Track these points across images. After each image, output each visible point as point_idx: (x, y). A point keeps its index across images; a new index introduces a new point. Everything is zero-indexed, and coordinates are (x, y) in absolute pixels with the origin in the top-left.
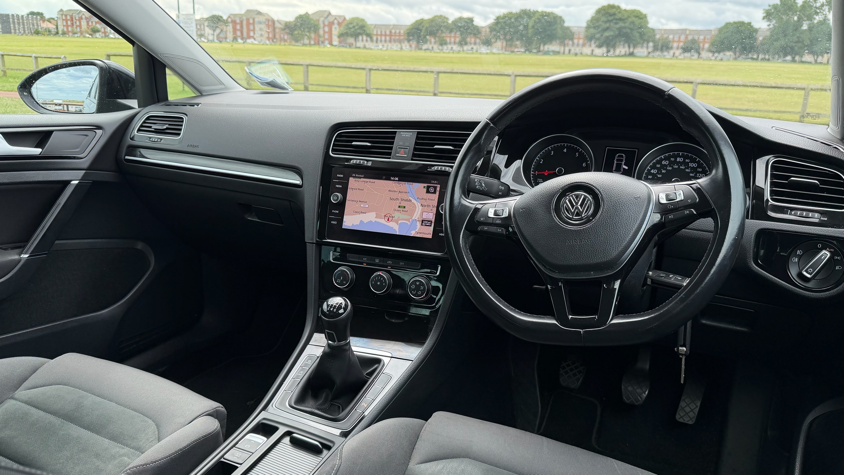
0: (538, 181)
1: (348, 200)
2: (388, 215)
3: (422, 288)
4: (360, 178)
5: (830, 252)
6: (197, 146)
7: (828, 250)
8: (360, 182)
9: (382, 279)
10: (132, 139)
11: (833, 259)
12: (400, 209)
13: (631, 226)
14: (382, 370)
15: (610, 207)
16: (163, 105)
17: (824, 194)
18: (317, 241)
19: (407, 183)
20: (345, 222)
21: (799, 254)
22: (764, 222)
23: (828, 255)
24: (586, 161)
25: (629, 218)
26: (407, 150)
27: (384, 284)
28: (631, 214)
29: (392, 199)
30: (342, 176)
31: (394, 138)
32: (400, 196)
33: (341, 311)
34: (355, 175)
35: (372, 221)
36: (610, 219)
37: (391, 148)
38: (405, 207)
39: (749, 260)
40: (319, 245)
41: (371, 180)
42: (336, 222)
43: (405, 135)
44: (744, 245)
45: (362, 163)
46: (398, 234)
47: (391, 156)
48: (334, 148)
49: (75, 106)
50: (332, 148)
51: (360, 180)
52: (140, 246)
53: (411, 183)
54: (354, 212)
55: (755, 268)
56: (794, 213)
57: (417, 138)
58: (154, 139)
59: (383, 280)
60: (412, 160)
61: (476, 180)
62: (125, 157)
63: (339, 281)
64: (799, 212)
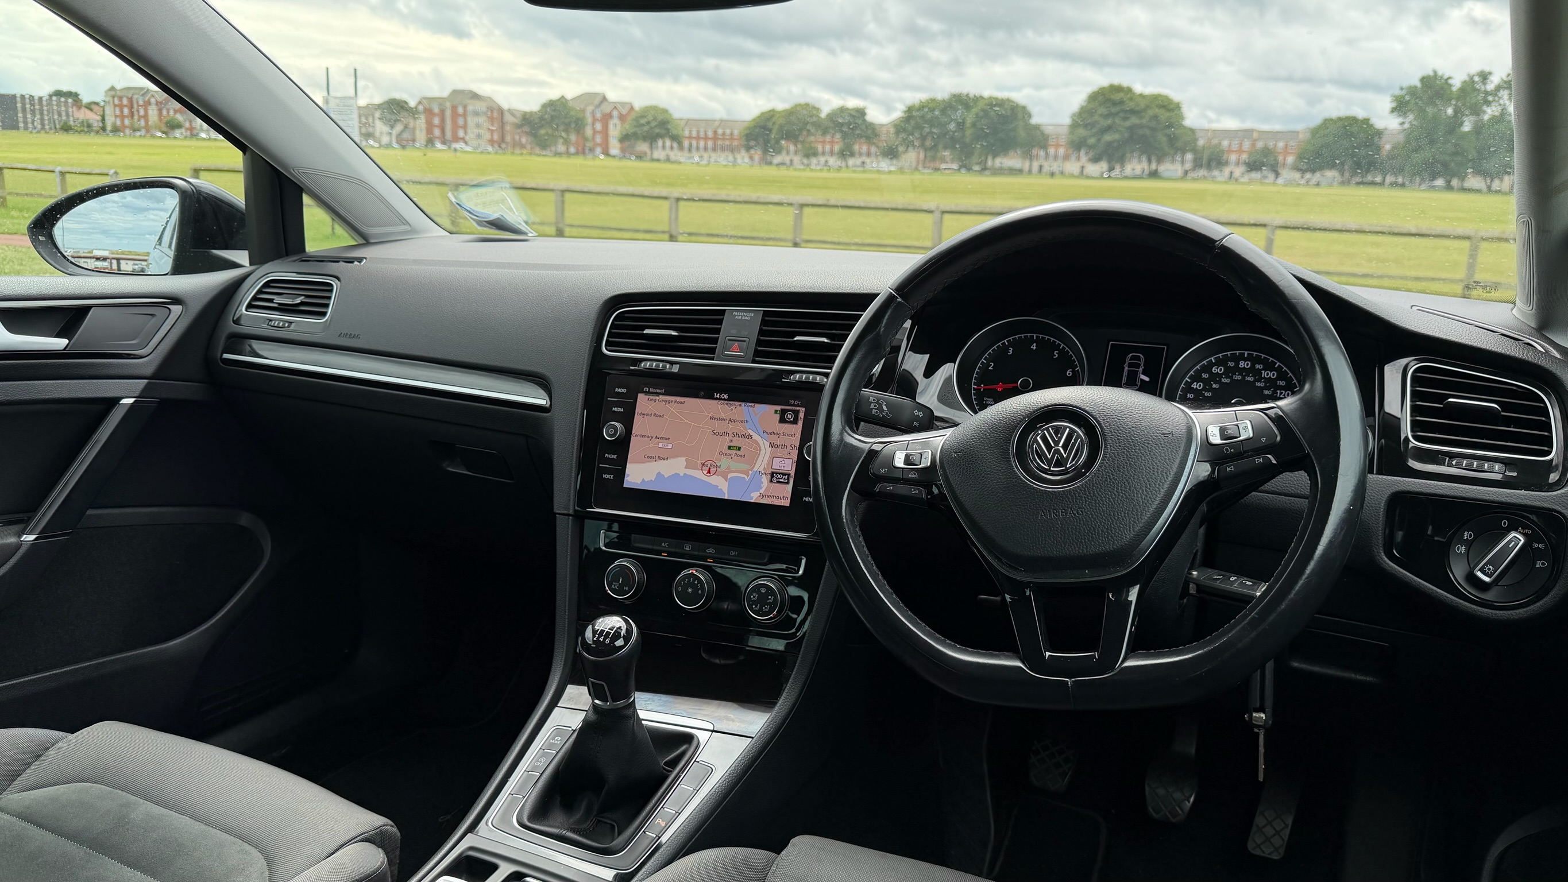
0: (986, 401)
1: (634, 435)
2: (709, 463)
3: (770, 599)
4: (658, 394)
5: (1524, 535)
6: (357, 337)
7: (1520, 532)
8: (657, 401)
9: (696, 582)
10: (237, 322)
11: (1531, 547)
12: (730, 452)
13: (1157, 486)
14: (694, 756)
15: (1117, 451)
16: (295, 261)
17: (1510, 427)
18: (575, 511)
19: (744, 404)
20: (629, 475)
21: (1467, 538)
22: (1402, 480)
23: (1520, 540)
24: (1073, 367)
25: (1153, 471)
26: (745, 343)
27: (700, 592)
28: (1156, 463)
29: (717, 434)
30: (624, 391)
31: (720, 322)
32: (731, 427)
33: (620, 643)
34: (649, 390)
35: (677, 475)
36: (1118, 473)
37: (715, 341)
38: (739, 448)
39: (1376, 549)
40: (580, 518)
41: (679, 399)
42: (612, 476)
43: (740, 317)
44: (1366, 521)
45: (661, 366)
46: (726, 498)
47: (714, 354)
48: (610, 339)
49: (131, 263)
50: (607, 340)
51: (657, 398)
52: (245, 519)
53: (752, 404)
54: (646, 456)
55: (1388, 564)
56: (1456, 462)
57: (764, 322)
58: (277, 322)
59: (698, 584)
60: (754, 362)
61: (871, 399)
62: (222, 355)
63: (616, 587)
64: (1465, 462)
